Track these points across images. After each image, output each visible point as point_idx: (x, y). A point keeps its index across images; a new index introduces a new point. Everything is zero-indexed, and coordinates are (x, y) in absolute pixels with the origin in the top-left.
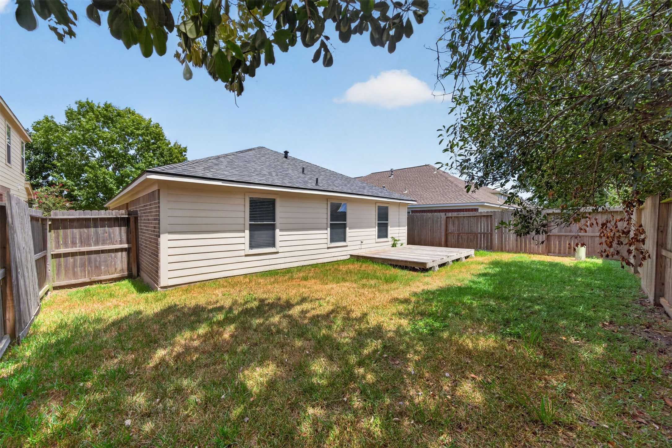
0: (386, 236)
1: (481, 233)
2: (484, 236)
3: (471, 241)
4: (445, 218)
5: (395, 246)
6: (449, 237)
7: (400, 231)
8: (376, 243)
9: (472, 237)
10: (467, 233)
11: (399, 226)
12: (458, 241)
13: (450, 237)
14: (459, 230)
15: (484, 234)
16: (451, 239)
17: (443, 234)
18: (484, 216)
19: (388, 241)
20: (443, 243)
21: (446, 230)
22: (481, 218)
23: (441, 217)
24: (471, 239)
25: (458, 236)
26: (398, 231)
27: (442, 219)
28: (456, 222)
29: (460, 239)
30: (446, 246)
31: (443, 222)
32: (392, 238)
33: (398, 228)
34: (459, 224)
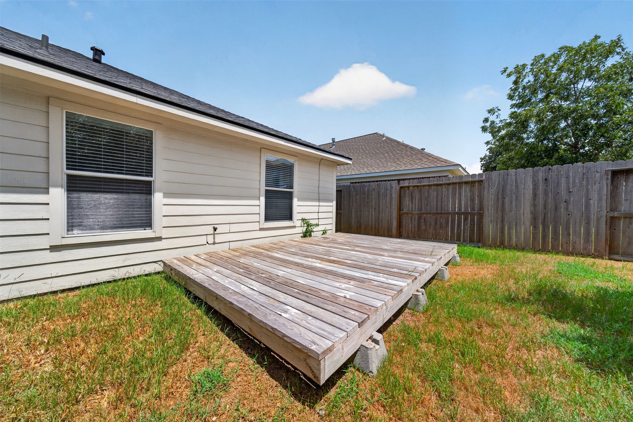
0: (289, 217)
1: (459, 214)
2: (466, 219)
3: (441, 227)
4: (398, 188)
5: (310, 236)
6: (404, 221)
7: (322, 209)
8: (261, 229)
9: (443, 221)
10: (434, 214)
11: (319, 200)
12: (419, 227)
13: (406, 220)
14: (420, 209)
15: (466, 214)
16: (409, 224)
17: (395, 214)
18: (467, 183)
19: (294, 227)
20: (394, 231)
21: (400, 209)
22: (460, 188)
23: (392, 187)
24: (441, 224)
25: (420, 218)
26: (316, 209)
27: (393, 190)
28: (417, 195)
29: (422, 224)
30: (400, 236)
31: (395, 196)
32: (303, 220)
33: (317, 204)
34: (421, 197)
